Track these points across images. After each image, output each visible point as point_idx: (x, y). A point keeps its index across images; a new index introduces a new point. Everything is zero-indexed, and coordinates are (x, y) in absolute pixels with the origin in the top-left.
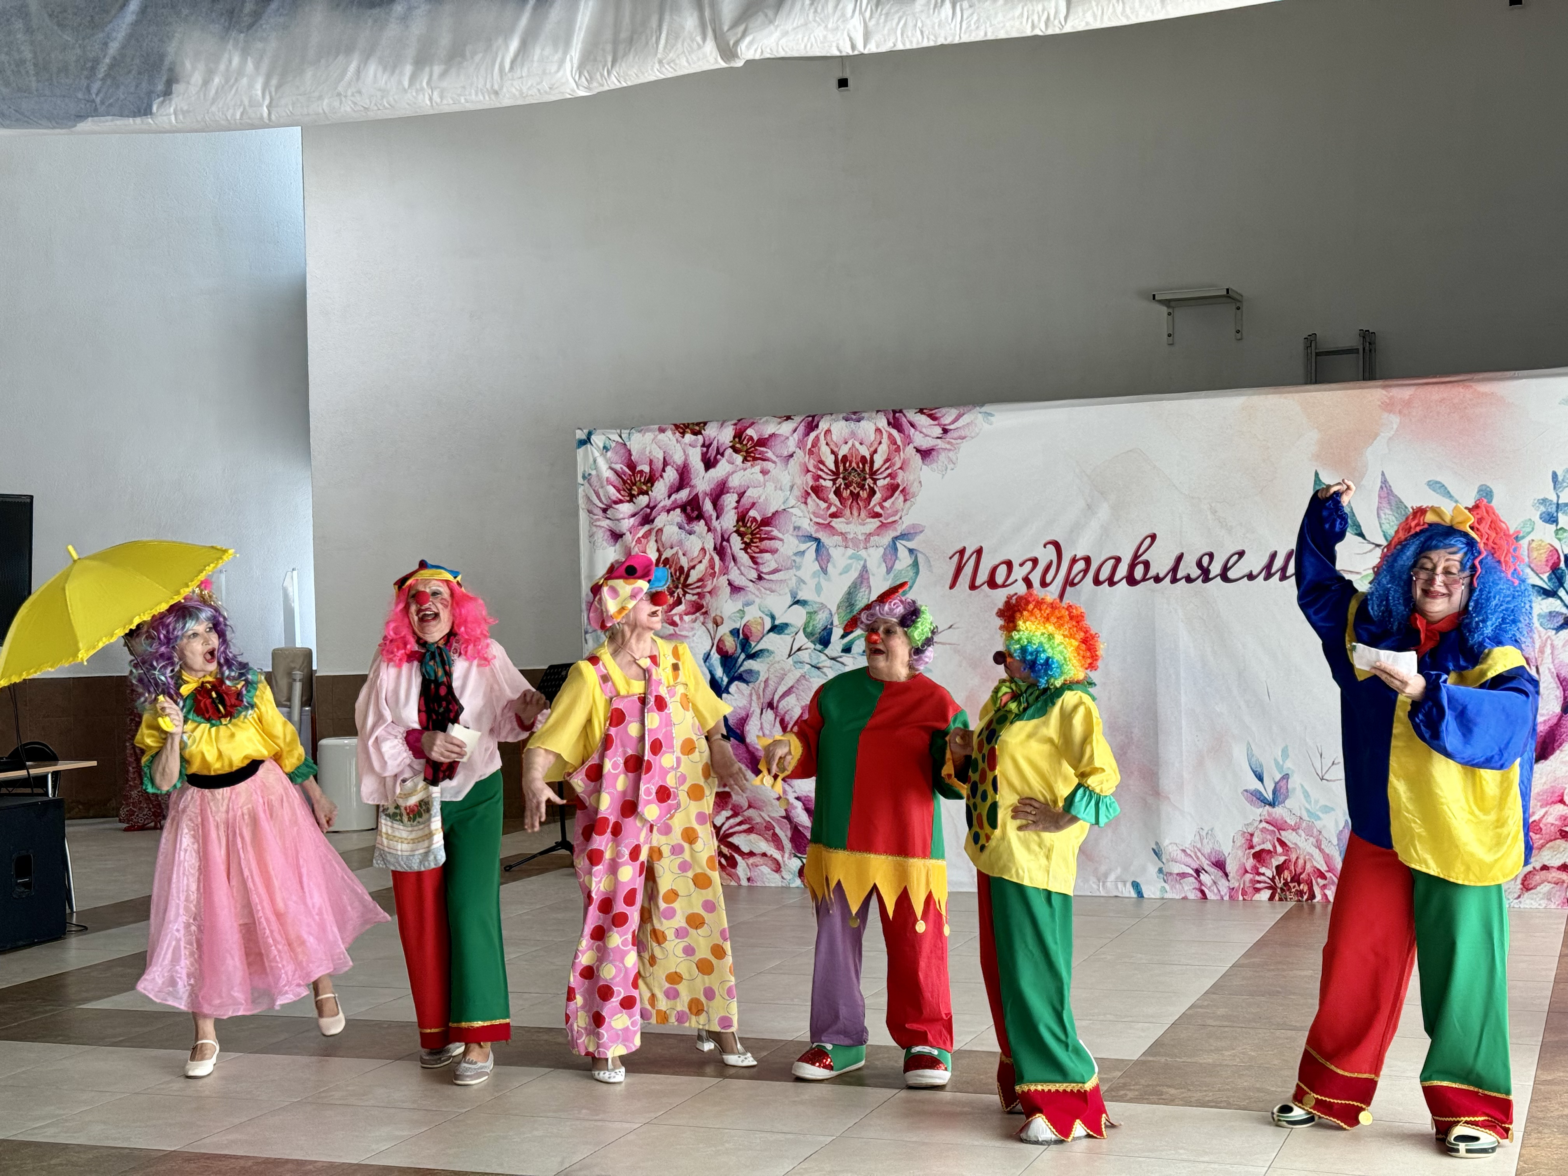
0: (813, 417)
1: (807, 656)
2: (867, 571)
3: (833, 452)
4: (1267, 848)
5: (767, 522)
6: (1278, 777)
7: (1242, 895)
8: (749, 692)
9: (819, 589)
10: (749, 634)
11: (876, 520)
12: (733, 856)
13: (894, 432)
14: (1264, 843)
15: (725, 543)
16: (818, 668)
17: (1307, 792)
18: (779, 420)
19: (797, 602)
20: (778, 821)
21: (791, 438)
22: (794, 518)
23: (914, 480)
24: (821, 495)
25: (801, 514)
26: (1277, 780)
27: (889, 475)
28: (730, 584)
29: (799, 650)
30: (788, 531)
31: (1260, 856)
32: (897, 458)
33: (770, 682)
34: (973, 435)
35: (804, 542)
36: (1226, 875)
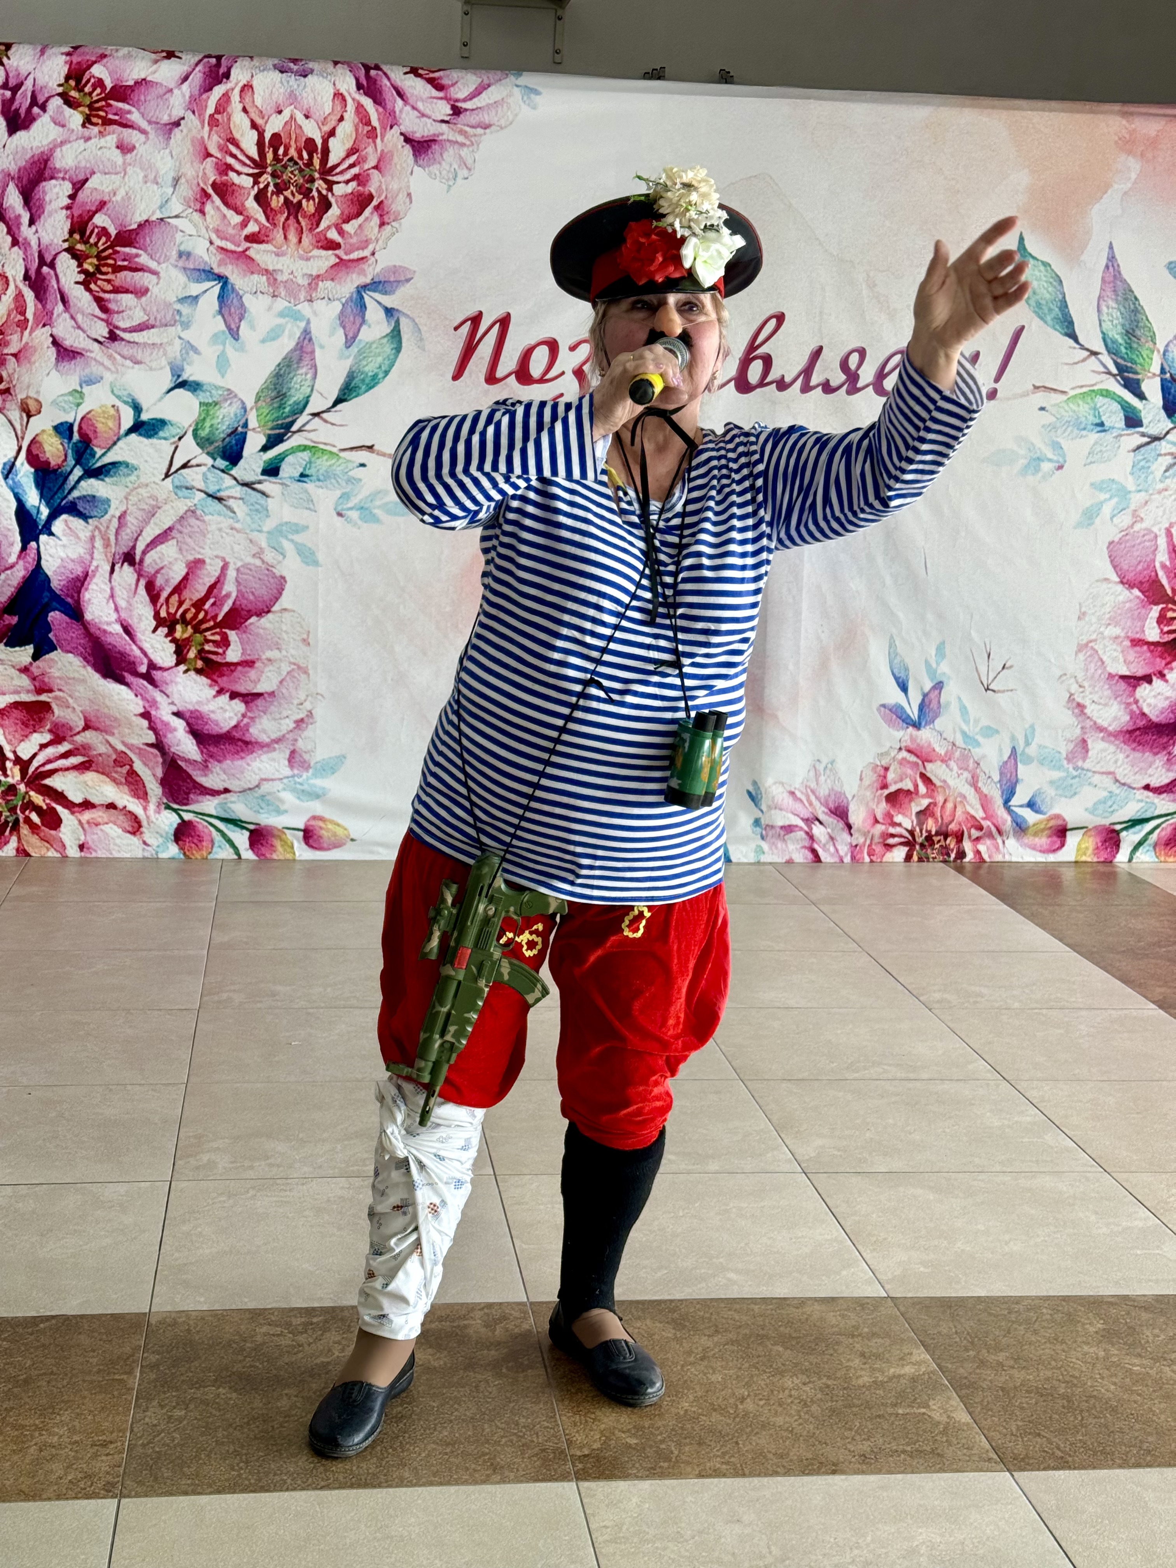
0: (219, 58)
1: (200, 477)
2: (310, 340)
3: (254, 126)
4: (906, 788)
5: (127, 238)
6: (928, 686)
7: (869, 855)
8: (88, 534)
9: (222, 364)
10: (91, 435)
11: (330, 252)
12: (54, 809)
13: (368, 103)
14: (901, 780)
15: (45, 269)
16: (220, 499)
17: (965, 708)
18: (153, 56)
19: (183, 385)
20: (140, 752)
21: (176, 91)
22: (179, 236)
23: (400, 189)
24: (230, 200)
25: (194, 232)
26: (926, 690)
27: (356, 177)
28: (55, 343)
29: (185, 466)
30: (167, 259)
31: (895, 799)
32: (370, 149)
33: (129, 518)
34: (503, 122)
35: (198, 281)
36: (849, 827)
